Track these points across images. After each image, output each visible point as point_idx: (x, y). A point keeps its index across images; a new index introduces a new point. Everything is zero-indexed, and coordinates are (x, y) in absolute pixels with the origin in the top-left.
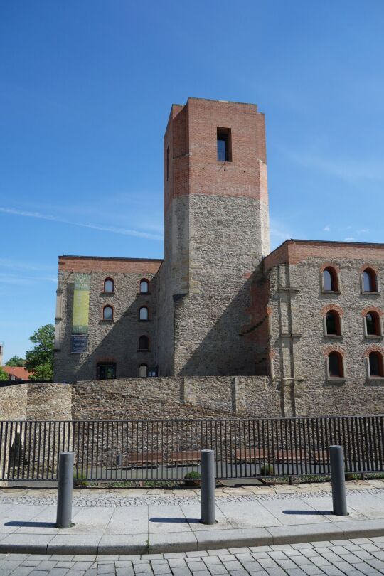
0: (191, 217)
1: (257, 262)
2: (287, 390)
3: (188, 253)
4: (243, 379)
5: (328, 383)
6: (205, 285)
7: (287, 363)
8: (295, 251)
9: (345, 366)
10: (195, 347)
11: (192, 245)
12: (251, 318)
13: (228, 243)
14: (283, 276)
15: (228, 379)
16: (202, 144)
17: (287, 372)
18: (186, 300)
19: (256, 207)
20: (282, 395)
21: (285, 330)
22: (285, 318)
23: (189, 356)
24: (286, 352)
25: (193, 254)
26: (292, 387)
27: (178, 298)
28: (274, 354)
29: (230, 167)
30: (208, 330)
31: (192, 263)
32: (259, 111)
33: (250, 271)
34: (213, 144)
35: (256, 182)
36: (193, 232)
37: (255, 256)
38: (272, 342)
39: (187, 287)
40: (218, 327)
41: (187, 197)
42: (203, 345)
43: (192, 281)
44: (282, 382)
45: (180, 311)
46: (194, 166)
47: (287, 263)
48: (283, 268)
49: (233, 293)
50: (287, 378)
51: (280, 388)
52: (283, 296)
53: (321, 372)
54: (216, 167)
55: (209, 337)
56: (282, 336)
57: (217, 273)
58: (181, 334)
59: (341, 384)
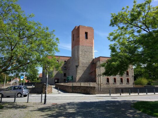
0: (80, 50)
1: (92, 60)
2: (99, 85)
3: (79, 57)
4: (92, 83)
5: (106, 84)
6: (82, 64)
7: (99, 80)
8: (101, 59)
9: (110, 81)
10: (80, 76)
11: (80, 56)
12: (91, 71)
13: (87, 56)
14: (99, 63)
15: (89, 83)
16: (82, 35)
17: (99, 82)
18: (79, 67)
19: (92, 49)
20: (98, 86)
21: (99, 74)
22: (99, 71)
23: (79, 78)
24: (99, 78)
25: (80, 58)
26: (100, 84)
27: (77, 66)
28: (97, 78)
29: (87, 40)
30: (83, 73)
31: (80, 60)
32: (93, 28)
33: (91, 61)
34: (84, 35)
35: (92, 44)
36: (80, 53)
37: (92, 58)
38: (97, 76)
39: (79, 64)
40: (85, 72)
41: (79, 46)
42: (82, 76)
43: (80, 63)
44: (98, 84)
45: (77, 69)
46: (81, 40)
47: (99, 61)
48: (99, 62)
49: (87, 66)
50: (99, 83)
51: (98, 85)
52: (99, 67)
53: (105, 82)
54: (85, 40)
55: (83, 74)
56: (99, 75)
57: (85, 61)
58: (78, 74)
59: (109, 84)
